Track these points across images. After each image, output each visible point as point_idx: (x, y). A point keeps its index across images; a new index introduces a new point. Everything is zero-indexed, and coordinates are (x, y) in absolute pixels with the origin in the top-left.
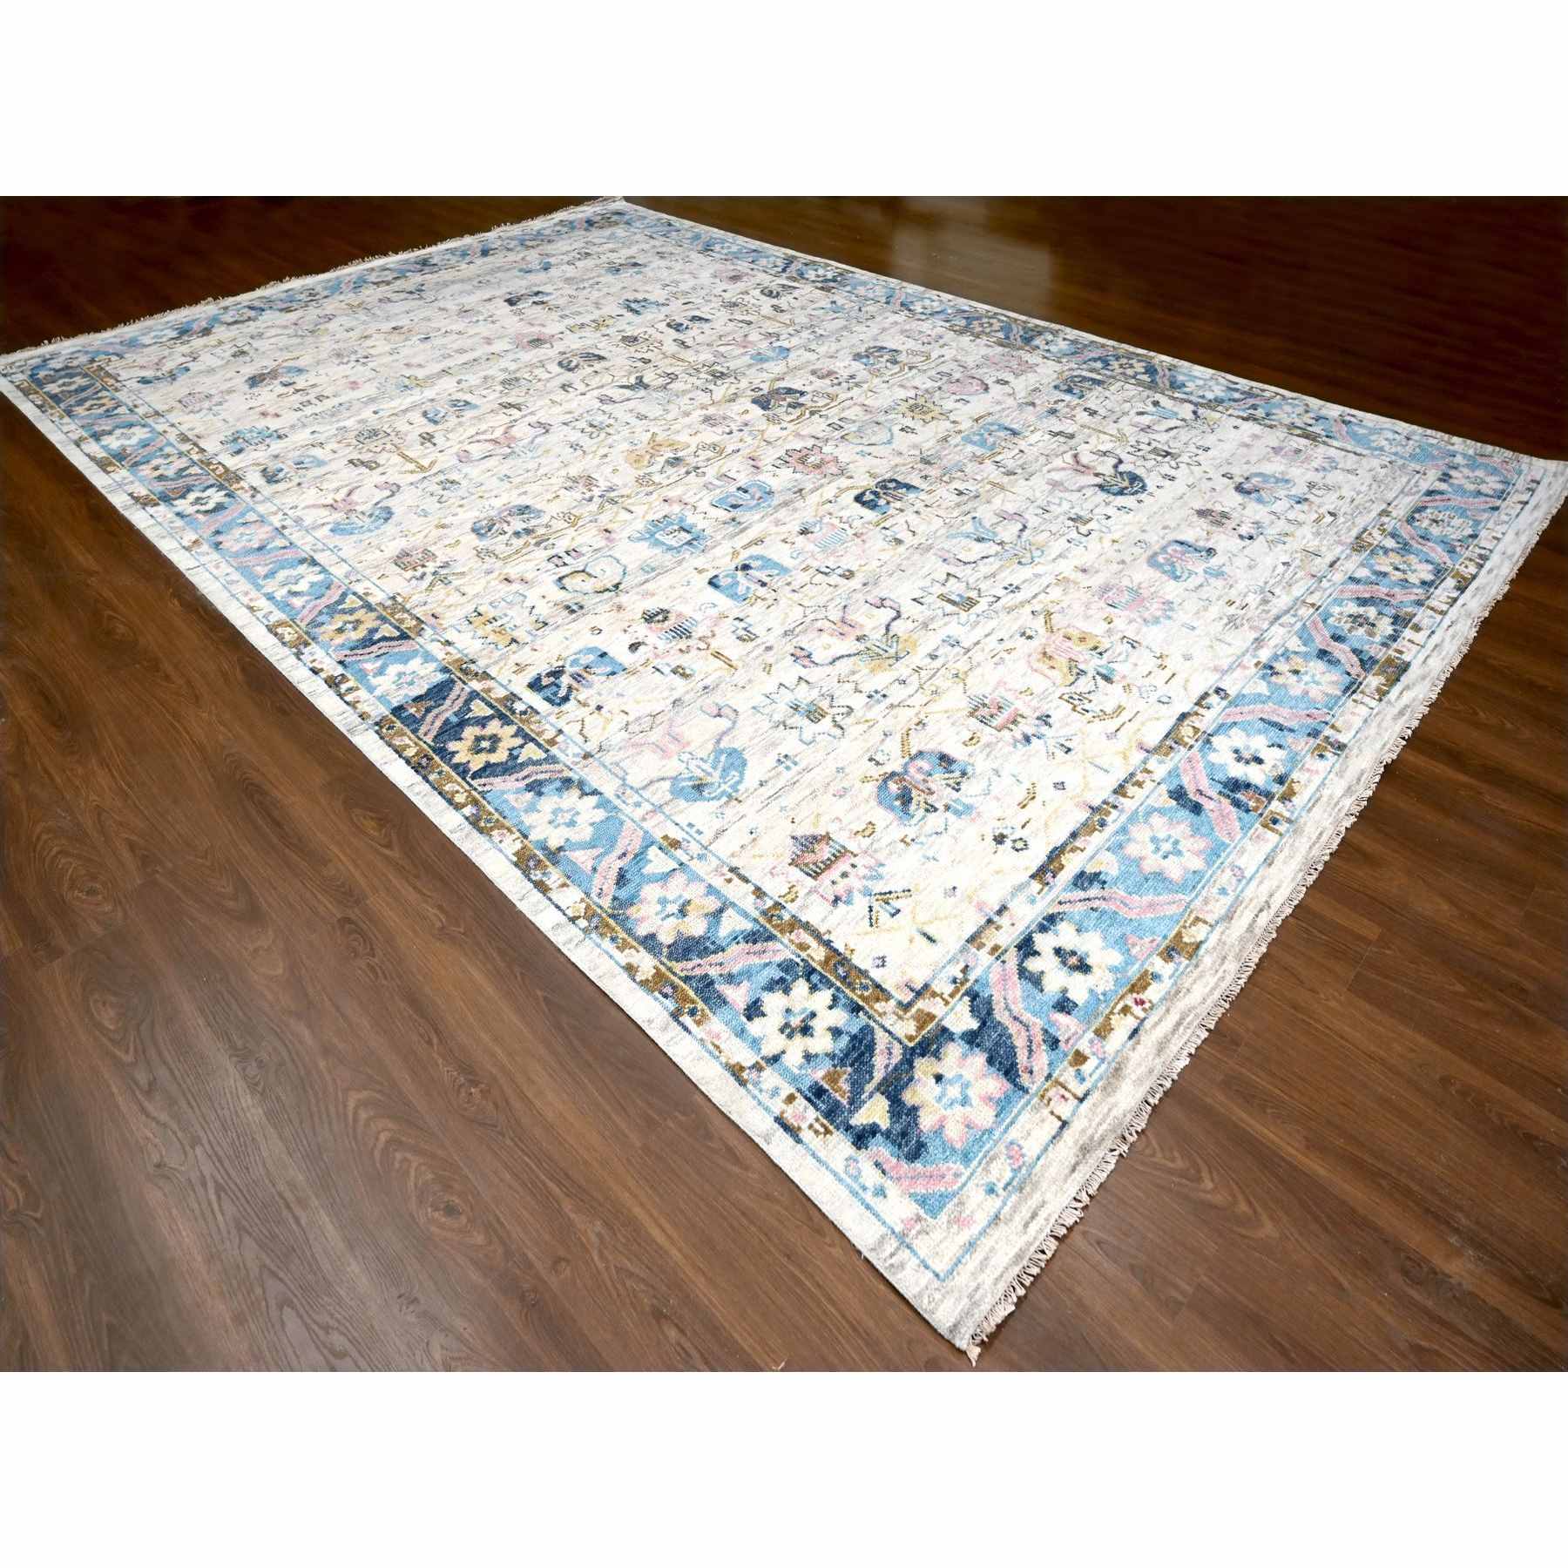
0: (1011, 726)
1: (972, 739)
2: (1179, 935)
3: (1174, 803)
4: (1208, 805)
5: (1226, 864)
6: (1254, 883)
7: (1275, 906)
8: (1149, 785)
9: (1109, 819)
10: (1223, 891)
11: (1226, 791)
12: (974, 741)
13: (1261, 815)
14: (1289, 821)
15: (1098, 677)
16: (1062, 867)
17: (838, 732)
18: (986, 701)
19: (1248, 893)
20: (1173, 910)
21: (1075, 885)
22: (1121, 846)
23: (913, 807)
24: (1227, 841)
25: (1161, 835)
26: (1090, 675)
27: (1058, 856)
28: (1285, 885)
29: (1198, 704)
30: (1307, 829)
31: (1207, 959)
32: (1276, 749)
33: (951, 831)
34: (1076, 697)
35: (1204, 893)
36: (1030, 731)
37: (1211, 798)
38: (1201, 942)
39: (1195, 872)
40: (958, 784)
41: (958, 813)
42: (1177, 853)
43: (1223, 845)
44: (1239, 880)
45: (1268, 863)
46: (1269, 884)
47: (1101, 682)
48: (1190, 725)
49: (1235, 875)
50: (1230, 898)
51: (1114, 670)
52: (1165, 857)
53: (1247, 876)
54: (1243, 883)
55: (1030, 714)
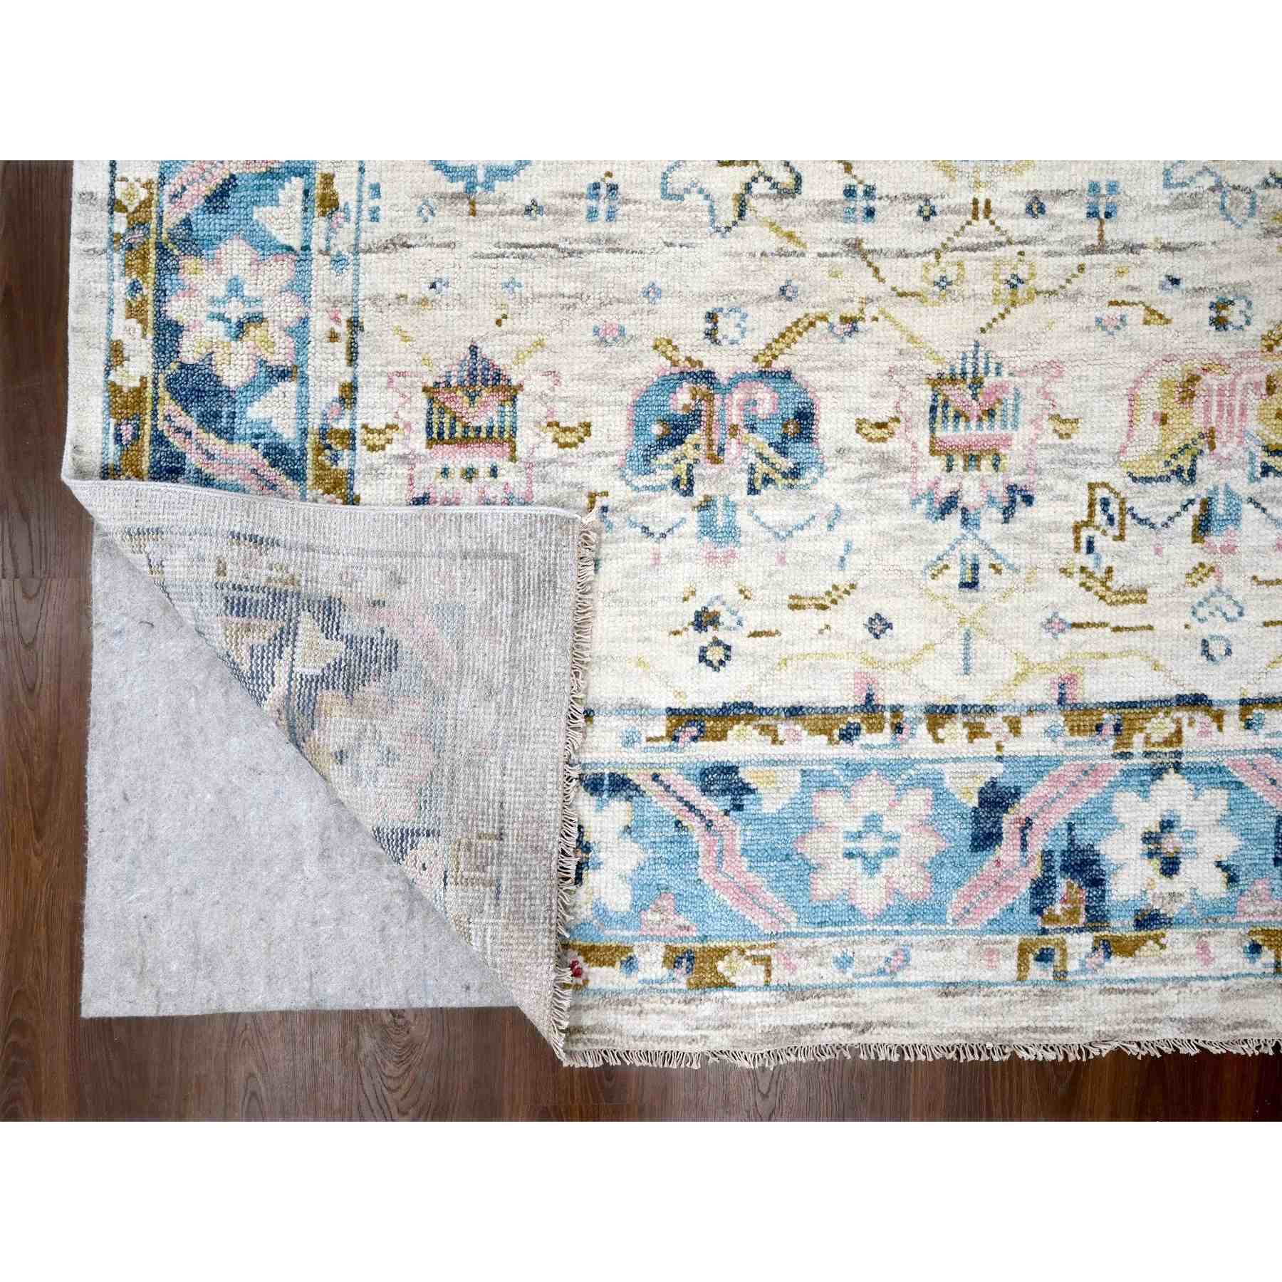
0: (959, 462)
1: (881, 426)
2: (722, 953)
3: (975, 802)
4: (1007, 851)
5: (901, 940)
6: (891, 992)
7: (870, 1038)
8: (985, 746)
9: (866, 738)
10: (844, 963)
11: (1058, 861)
12: (878, 433)
13: (1044, 931)
14: (1061, 976)
15: (1195, 509)
16: (722, 736)
17: (727, 213)
18: (990, 380)
19: (865, 995)
20: (762, 923)
21: (704, 773)
22: (823, 787)
23: (666, 457)
24: (949, 918)
25: (888, 825)
26: (1190, 493)
27: (738, 719)
28: (923, 1030)
29: (1246, 704)
30: (1060, 1008)
31: (707, 1008)
32: (1220, 876)
33: (665, 547)
34: (1114, 509)
35: (821, 941)
36: (971, 496)
37: (1024, 845)
38: (732, 986)
39: (853, 907)
40: (767, 480)
41: (707, 529)
42: (872, 866)
43: (938, 915)
44: (882, 972)
45: (949, 990)
46: (906, 1011)
47: (1186, 522)
48: (1178, 721)
49: (887, 960)
50: (838, 978)
51: (1237, 521)
52: (850, 855)
53: (900, 977)
54: (883, 979)
55: (1014, 470)
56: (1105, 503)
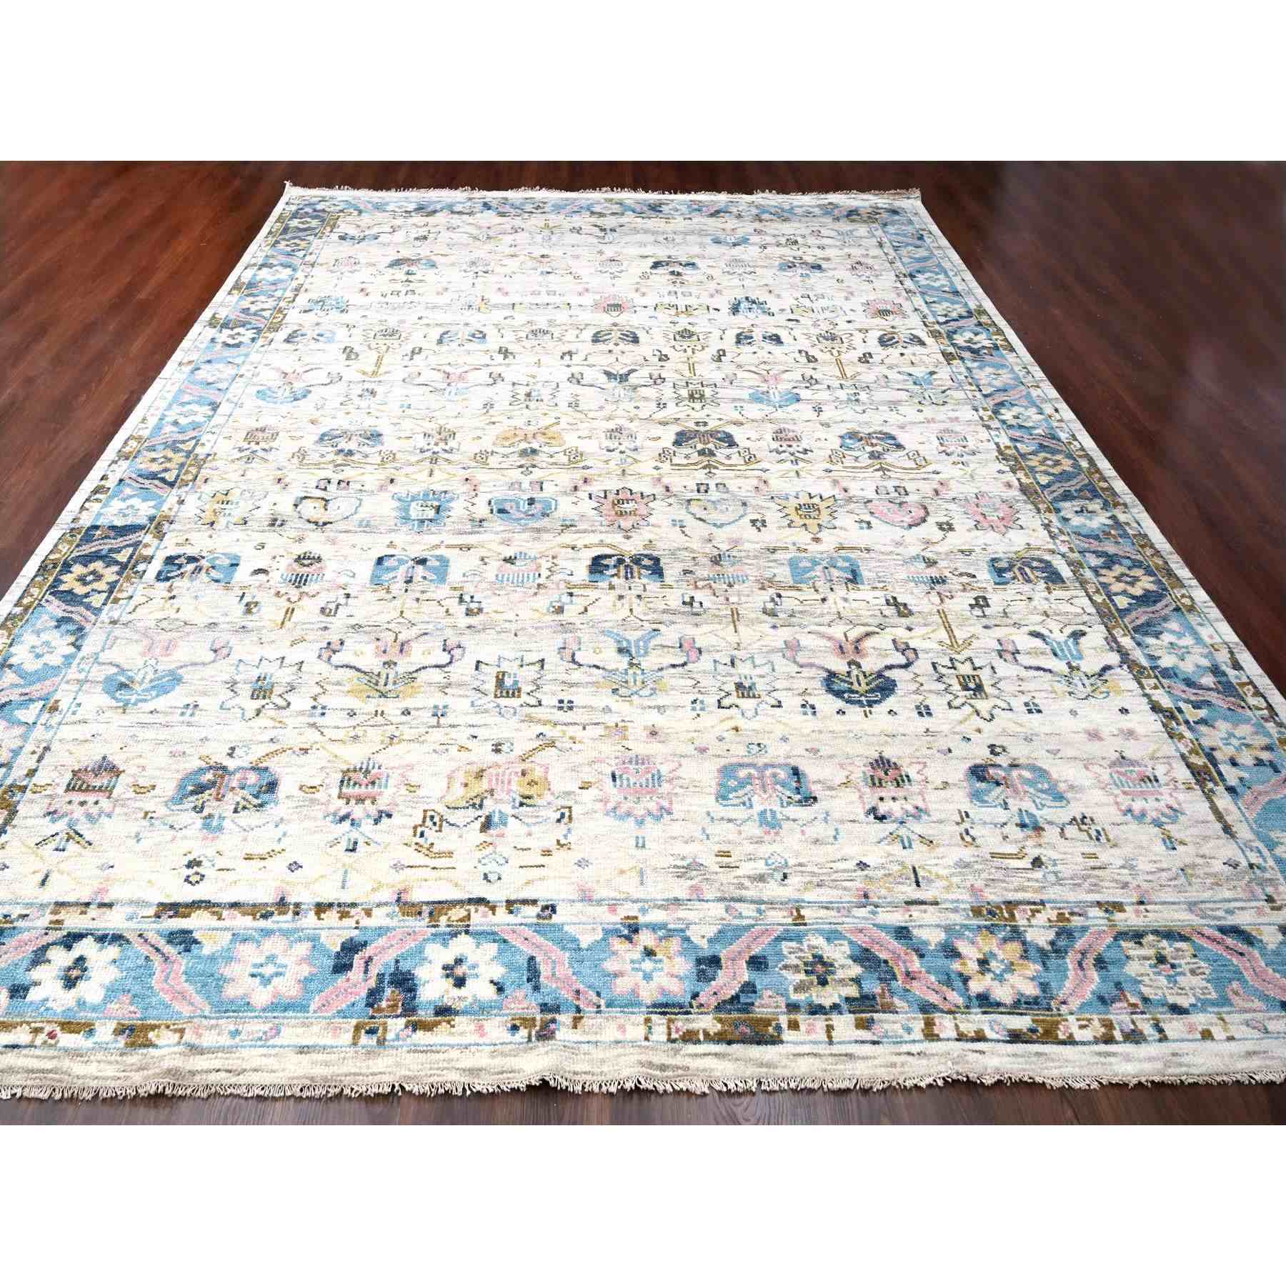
0: (353, 802)
1: (312, 787)
2: (153, 1027)
3: (338, 949)
4: (356, 974)
5: (277, 1021)
6: (264, 1051)
7: (242, 1079)
8: (350, 922)
9: (276, 918)
10: (236, 1033)
11: (387, 979)
12: (311, 790)
13: (373, 1018)
14: (382, 1042)
15: (483, 819)
16: (188, 916)
17: (251, 715)
18: (374, 771)
19: (246, 1052)
20: (186, 1010)
21: (171, 933)
22: (245, 940)
23: (192, 798)
24: (312, 1009)
25: (281, 960)
26: (480, 813)
27: (199, 908)
28: (281, 1074)
29: (510, 903)
30: (379, 1061)
31: (134, 1058)
32: (493, 989)
33: (180, 834)
34: (437, 819)
35: (221, 1022)
36: (357, 815)
37: (366, 971)
38: (155, 1046)
39: (249, 1003)
40: (244, 808)
41: (206, 826)
42: (266, 981)
43: (304, 1008)
44: (260, 1039)
45: (303, 1050)
46: (271, 1062)
47: (477, 825)
48: (469, 911)
49: (265, 1033)
50: (229, 1042)
51: (505, 824)
52: (253, 976)
53: (271, 1042)
54: (259, 1043)
55: (382, 804)
56: (432, 817)
